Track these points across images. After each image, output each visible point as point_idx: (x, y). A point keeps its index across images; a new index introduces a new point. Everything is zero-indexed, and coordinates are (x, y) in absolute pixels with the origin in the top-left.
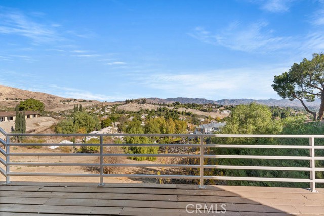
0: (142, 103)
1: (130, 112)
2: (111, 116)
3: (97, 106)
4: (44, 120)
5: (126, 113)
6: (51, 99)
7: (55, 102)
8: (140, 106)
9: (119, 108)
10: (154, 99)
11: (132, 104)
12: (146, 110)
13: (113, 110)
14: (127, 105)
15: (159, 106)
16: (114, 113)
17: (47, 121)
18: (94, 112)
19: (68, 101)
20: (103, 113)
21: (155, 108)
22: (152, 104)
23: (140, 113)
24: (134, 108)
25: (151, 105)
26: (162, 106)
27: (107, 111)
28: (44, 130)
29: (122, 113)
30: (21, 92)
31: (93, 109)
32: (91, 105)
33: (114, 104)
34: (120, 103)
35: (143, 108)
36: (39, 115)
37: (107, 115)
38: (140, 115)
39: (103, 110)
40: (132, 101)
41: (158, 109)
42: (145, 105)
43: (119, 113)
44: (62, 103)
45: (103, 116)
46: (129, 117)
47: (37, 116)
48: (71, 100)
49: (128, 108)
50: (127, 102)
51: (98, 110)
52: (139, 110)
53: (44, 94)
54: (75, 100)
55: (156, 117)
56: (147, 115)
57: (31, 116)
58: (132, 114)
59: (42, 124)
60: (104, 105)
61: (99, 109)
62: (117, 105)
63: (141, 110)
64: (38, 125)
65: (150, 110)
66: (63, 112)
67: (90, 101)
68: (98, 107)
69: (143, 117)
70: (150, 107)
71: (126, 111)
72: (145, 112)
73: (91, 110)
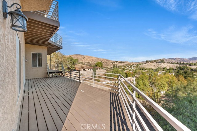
0: (160, 63)
1: (149, 69)
2: (135, 71)
3: (127, 65)
5: (146, 70)
6: (108, 62)
7: (109, 63)
8: (158, 65)
9: (141, 66)
10: (175, 59)
11: (151, 64)
12: (164, 68)
13: (136, 67)
14: (147, 64)
15: (178, 65)
16: (137, 69)
18: (126, 68)
19: (114, 62)
20: (130, 69)
21: (173, 66)
22: (171, 63)
23: (158, 70)
24: (153, 66)
25: (169, 64)
26: (181, 66)
27: (133, 68)
29: (143, 69)
30: (98, 59)
31: (125, 67)
32: (124, 64)
33: (138, 63)
34: (142, 63)
35: (160, 66)
37: (133, 70)
38: (157, 71)
39: (131, 67)
40: (151, 61)
41: (176, 67)
42: (162, 64)
43: (140, 69)
44: (111, 63)
45: (130, 71)
48: (115, 62)
49: (147, 66)
50: (147, 62)
51: (128, 67)
52: (157, 68)
53: (105, 59)
54: (117, 62)
56: (164, 72)
60: (131, 64)
61: (128, 66)
62: (140, 64)
63: (159, 68)
65: (168, 68)
66: (111, 68)
67: (124, 62)
68: (128, 65)
69: (160, 73)
70: (167, 66)
71: (145, 69)
72: (163, 69)
73: (124, 67)
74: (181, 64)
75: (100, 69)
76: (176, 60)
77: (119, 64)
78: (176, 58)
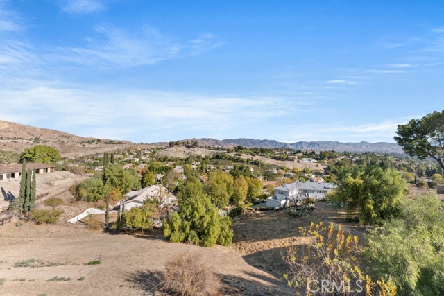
0: (192, 147)
1: (176, 160)
2: (149, 166)
3: (129, 150)
4: (60, 177)
5: (170, 160)
7: (70, 144)
8: (188, 151)
9: (161, 153)
10: (207, 140)
11: (179, 149)
12: (198, 157)
13: (151, 156)
14: (171, 149)
15: (215, 151)
16: (153, 161)
17: (65, 178)
18: (126, 159)
19: (89, 142)
20: (138, 160)
21: (210, 153)
22: (206, 148)
23: (189, 160)
24: (181, 153)
25: (204, 150)
26: (219, 152)
27: (143, 158)
28: (61, 193)
29: (165, 160)
30: (22, 128)
31: (124, 154)
32: (120, 147)
33: (154, 147)
34: (161, 147)
35: (193, 153)
36: (52, 168)
37: (143, 162)
38: (189, 163)
39: (139, 156)
40: (177, 143)
41: (214, 155)
42: (196, 149)
43: (159, 160)
44: (80, 145)
45: (138, 164)
46: (175, 165)
47: (49, 170)
48: (93, 141)
49: (173, 153)
50: (171, 144)
51: (131, 156)
52: (188, 156)
53: (54, 132)
54: (99, 141)
55: (212, 167)
56: (199, 163)
57: (41, 171)
58: (178, 162)
59: (56, 183)
60: (139, 149)
61: (131, 154)
62: (158, 149)
63: (192, 157)
64: (51, 185)
65: (203, 156)
66: (81, 158)
67: (120, 143)
68: (131, 151)
69: (194, 166)
70: (202, 153)
71: (169, 158)
72: (196, 159)
73: (120, 156)
74: (218, 149)
75: (46, 170)
76: (209, 142)
77: (103, 147)
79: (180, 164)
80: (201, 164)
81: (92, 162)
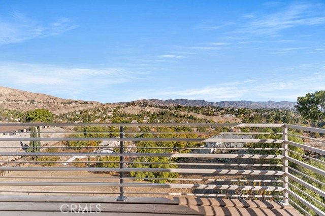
0: (143, 106)
1: (132, 115)
2: (113, 120)
3: (98, 109)
5: (128, 116)
7: (56, 104)
8: (141, 109)
9: (121, 110)
11: (134, 107)
12: (148, 113)
13: (114, 112)
14: (128, 108)
15: (160, 109)
16: (116, 117)
18: (96, 115)
19: (69, 103)
20: (105, 116)
21: (157, 111)
22: (153, 106)
23: (142, 116)
24: (135, 110)
25: (152, 108)
26: (164, 110)
27: (108, 114)
29: (124, 116)
30: (22, 93)
31: (94, 112)
32: (92, 107)
33: (116, 106)
34: (122, 106)
35: (144, 111)
37: (109, 118)
38: (142, 118)
39: (105, 113)
40: (133, 103)
41: (159, 112)
42: (146, 108)
43: (120, 116)
44: (63, 105)
45: (105, 119)
46: (131, 120)
48: (72, 102)
49: (131, 110)
50: (129, 104)
51: (100, 113)
52: (141, 113)
53: (44, 95)
54: (76, 102)
55: (158, 121)
56: (149, 118)
58: (134, 117)
60: (105, 108)
61: (100, 111)
62: (119, 108)
63: (143, 113)
65: (152, 113)
66: (64, 115)
67: (91, 103)
68: (100, 109)
69: (145, 121)
70: (151, 110)
71: (127, 115)
72: (147, 115)
73: (92, 113)
74: (162, 107)
76: (155, 102)
77: (80, 106)
78: (155, 100)
79: (135, 119)
80: (151, 118)
81: (73, 117)
